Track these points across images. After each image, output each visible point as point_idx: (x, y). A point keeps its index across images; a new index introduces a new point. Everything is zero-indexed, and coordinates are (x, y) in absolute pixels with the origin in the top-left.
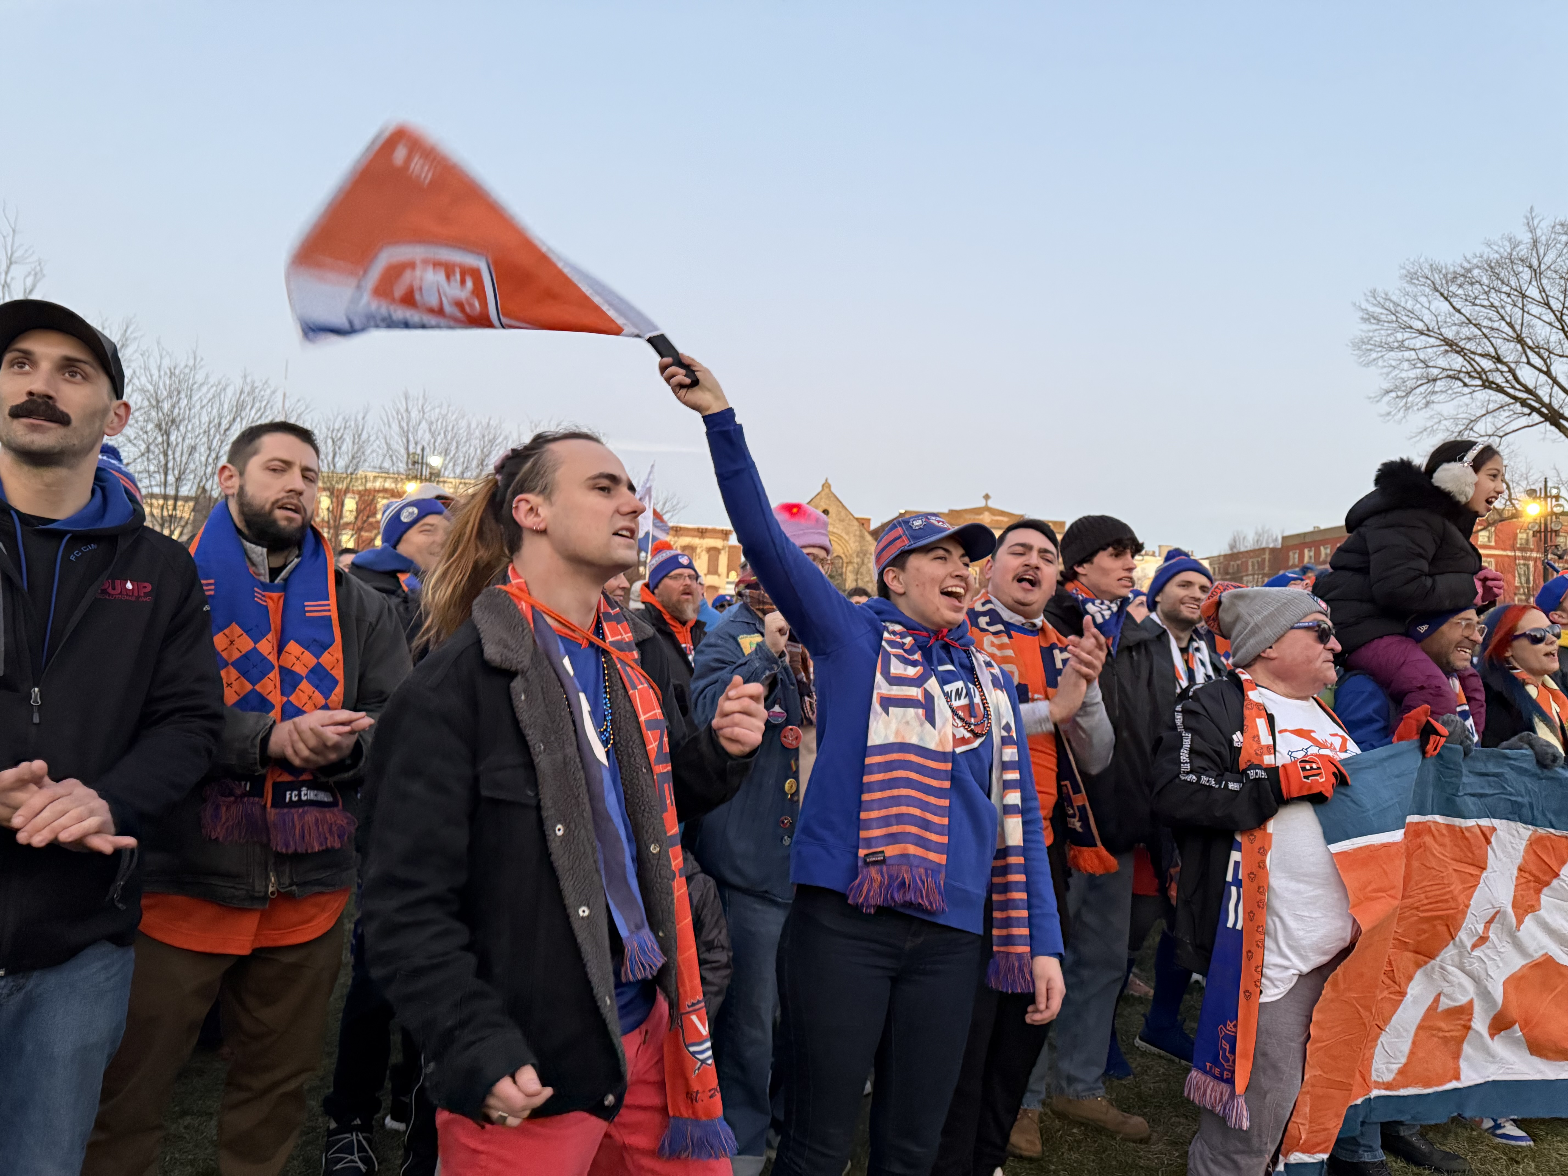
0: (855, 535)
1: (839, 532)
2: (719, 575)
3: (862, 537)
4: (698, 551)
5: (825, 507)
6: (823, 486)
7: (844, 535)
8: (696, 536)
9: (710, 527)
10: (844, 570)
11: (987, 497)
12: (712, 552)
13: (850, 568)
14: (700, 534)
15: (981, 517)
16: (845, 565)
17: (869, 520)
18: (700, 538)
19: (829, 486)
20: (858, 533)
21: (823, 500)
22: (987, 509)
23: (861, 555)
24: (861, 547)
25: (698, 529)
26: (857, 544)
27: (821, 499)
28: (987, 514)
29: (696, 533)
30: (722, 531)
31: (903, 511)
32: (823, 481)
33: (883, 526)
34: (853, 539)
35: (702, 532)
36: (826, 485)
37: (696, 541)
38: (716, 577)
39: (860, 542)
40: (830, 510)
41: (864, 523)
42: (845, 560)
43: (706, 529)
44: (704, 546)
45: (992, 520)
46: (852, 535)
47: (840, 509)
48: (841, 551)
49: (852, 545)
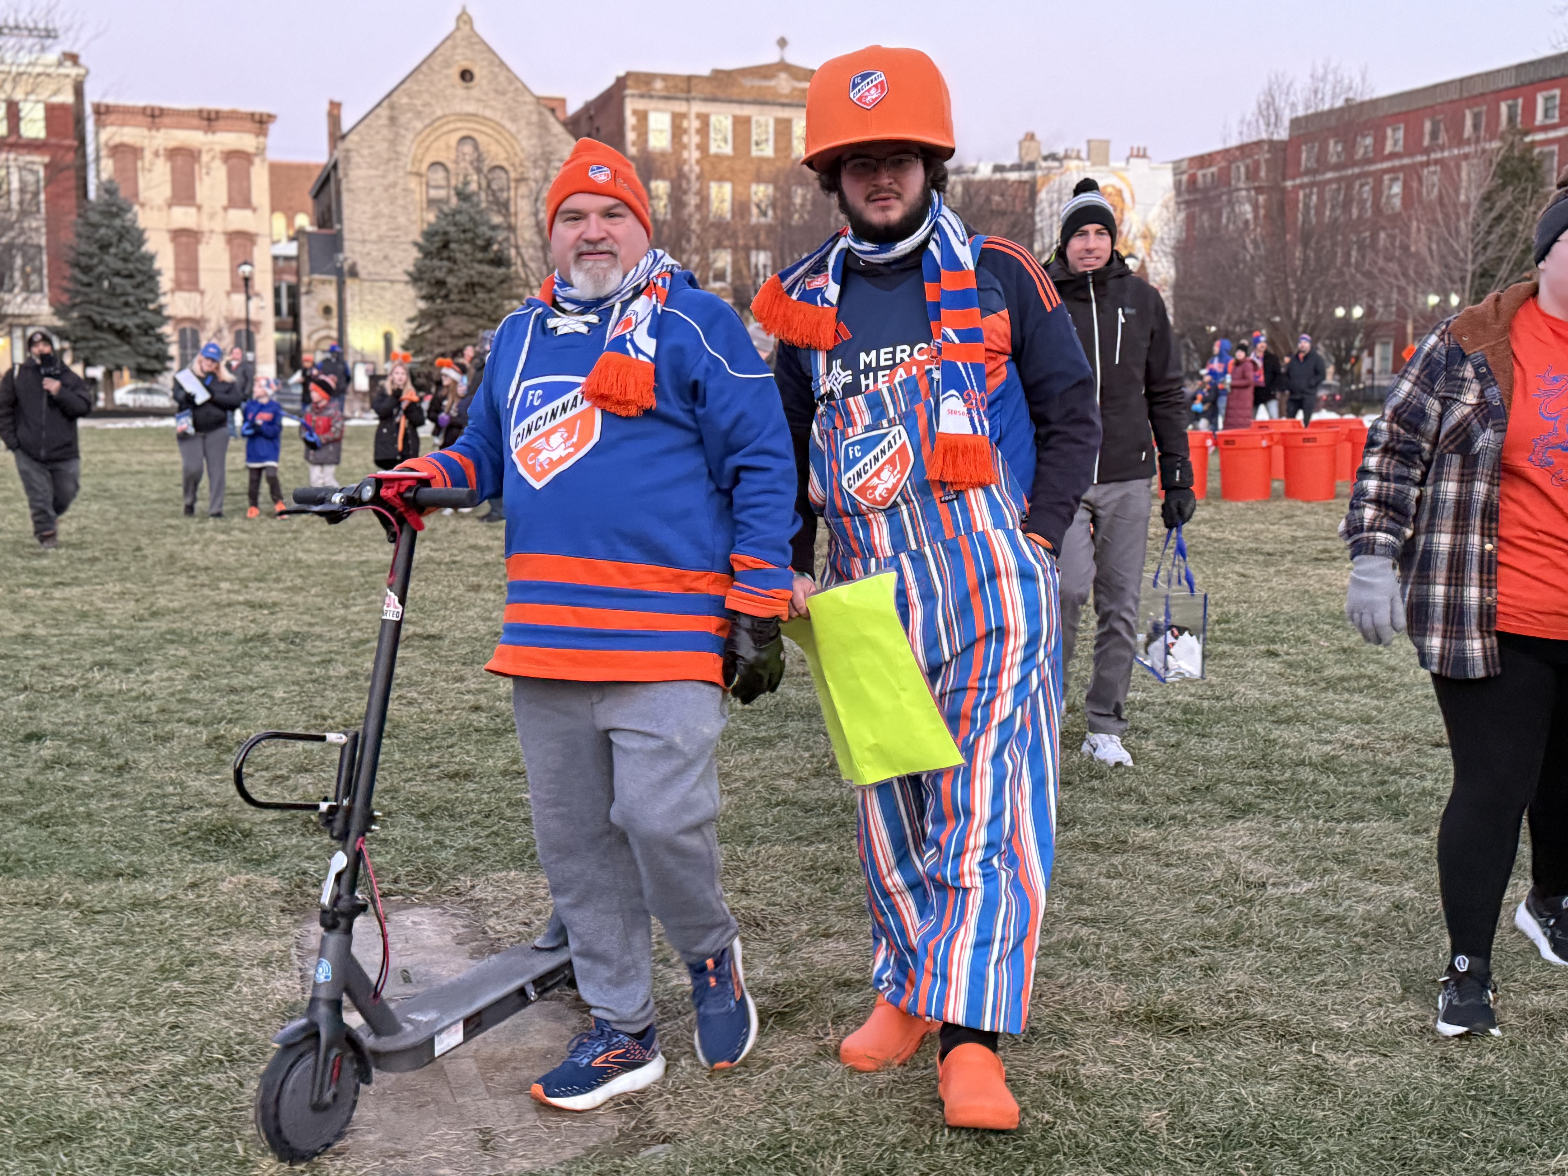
0: (529, 124)
1: (497, 116)
2: (254, 210)
3: (544, 127)
4: (205, 158)
5: (466, 64)
6: (459, 18)
7: (508, 125)
8: (197, 128)
9: (225, 106)
10: (512, 193)
11: (782, 43)
12: (234, 161)
13: (523, 190)
14: (205, 123)
15: (772, 83)
16: (513, 185)
17: (563, 101)
18: (206, 132)
19: (470, 21)
20: (534, 118)
21: (459, 50)
22: (783, 67)
23: (542, 163)
24: (543, 147)
25: (200, 111)
26: (534, 141)
27: (454, 47)
28: (783, 76)
29: (196, 122)
30: (252, 115)
31: (622, 73)
32: (458, 11)
33: (588, 107)
34: (525, 132)
35: (209, 119)
36: (464, 19)
37: (194, 138)
38: (248, 213)
39: (540, 137)
40: (476, 71)
41: (554, 106)
42: (513, 175)
43: (217, 112)
44: (218, 148)
45: (794, 89)
46: (522, 123)
47: (497, 70)
48: (503, 155)
49: (524, 143)
